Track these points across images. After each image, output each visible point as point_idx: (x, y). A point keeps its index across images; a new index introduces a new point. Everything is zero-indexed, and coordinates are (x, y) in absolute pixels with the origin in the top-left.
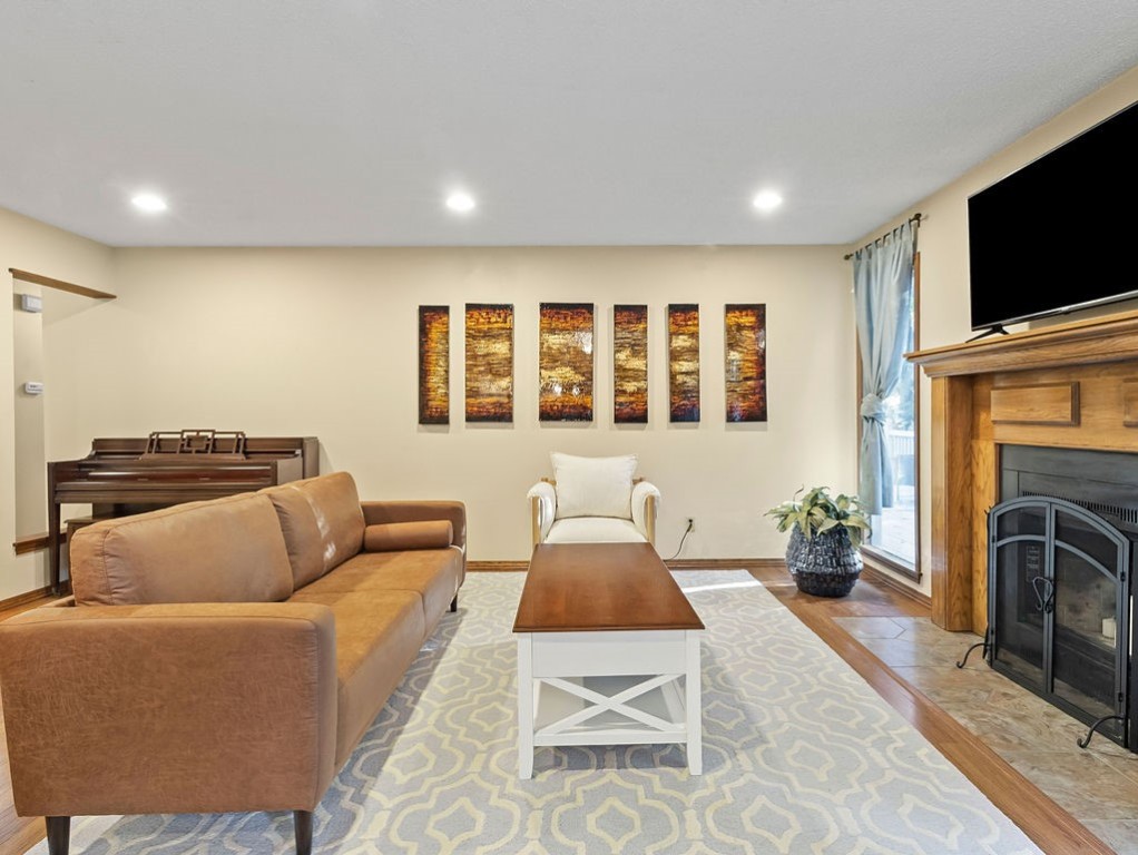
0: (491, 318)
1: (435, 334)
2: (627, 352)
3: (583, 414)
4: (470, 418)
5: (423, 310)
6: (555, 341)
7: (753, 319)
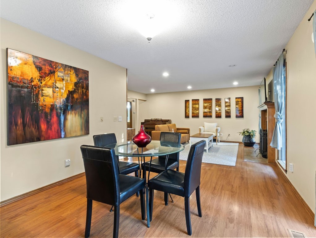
0: (196, 101)
1: (187, 104)
2: (218, 106)
3: (211, 116)
4: (193, 117)
5: (186, 101)
6: (206, 105)
7: (241, 100)
